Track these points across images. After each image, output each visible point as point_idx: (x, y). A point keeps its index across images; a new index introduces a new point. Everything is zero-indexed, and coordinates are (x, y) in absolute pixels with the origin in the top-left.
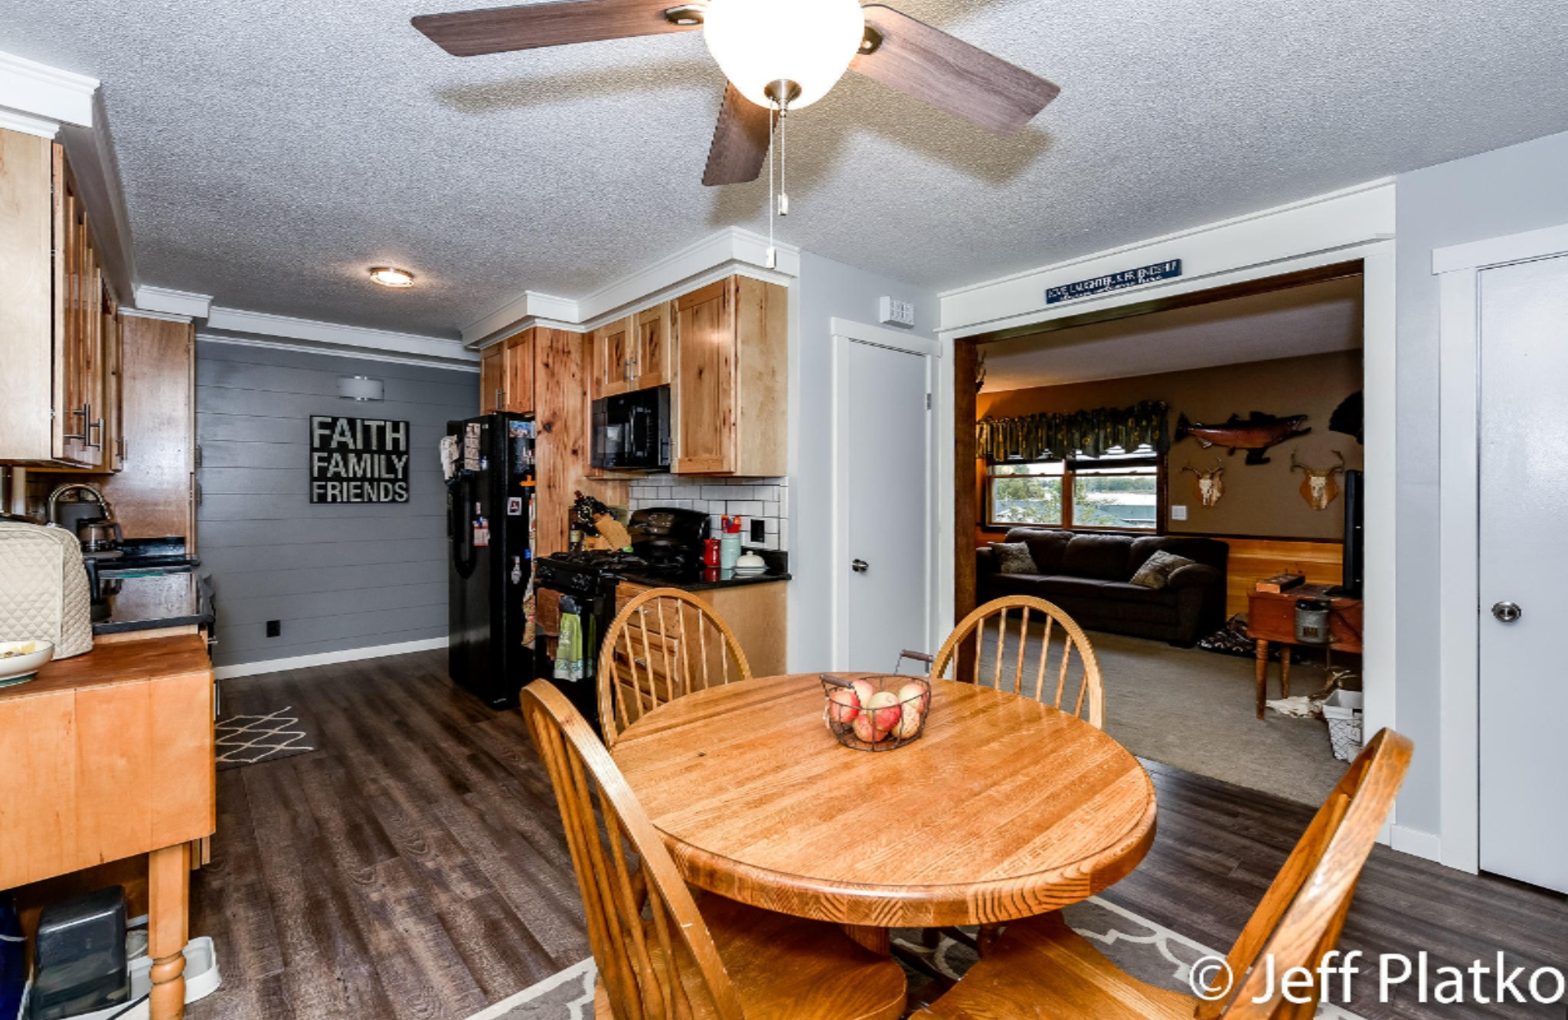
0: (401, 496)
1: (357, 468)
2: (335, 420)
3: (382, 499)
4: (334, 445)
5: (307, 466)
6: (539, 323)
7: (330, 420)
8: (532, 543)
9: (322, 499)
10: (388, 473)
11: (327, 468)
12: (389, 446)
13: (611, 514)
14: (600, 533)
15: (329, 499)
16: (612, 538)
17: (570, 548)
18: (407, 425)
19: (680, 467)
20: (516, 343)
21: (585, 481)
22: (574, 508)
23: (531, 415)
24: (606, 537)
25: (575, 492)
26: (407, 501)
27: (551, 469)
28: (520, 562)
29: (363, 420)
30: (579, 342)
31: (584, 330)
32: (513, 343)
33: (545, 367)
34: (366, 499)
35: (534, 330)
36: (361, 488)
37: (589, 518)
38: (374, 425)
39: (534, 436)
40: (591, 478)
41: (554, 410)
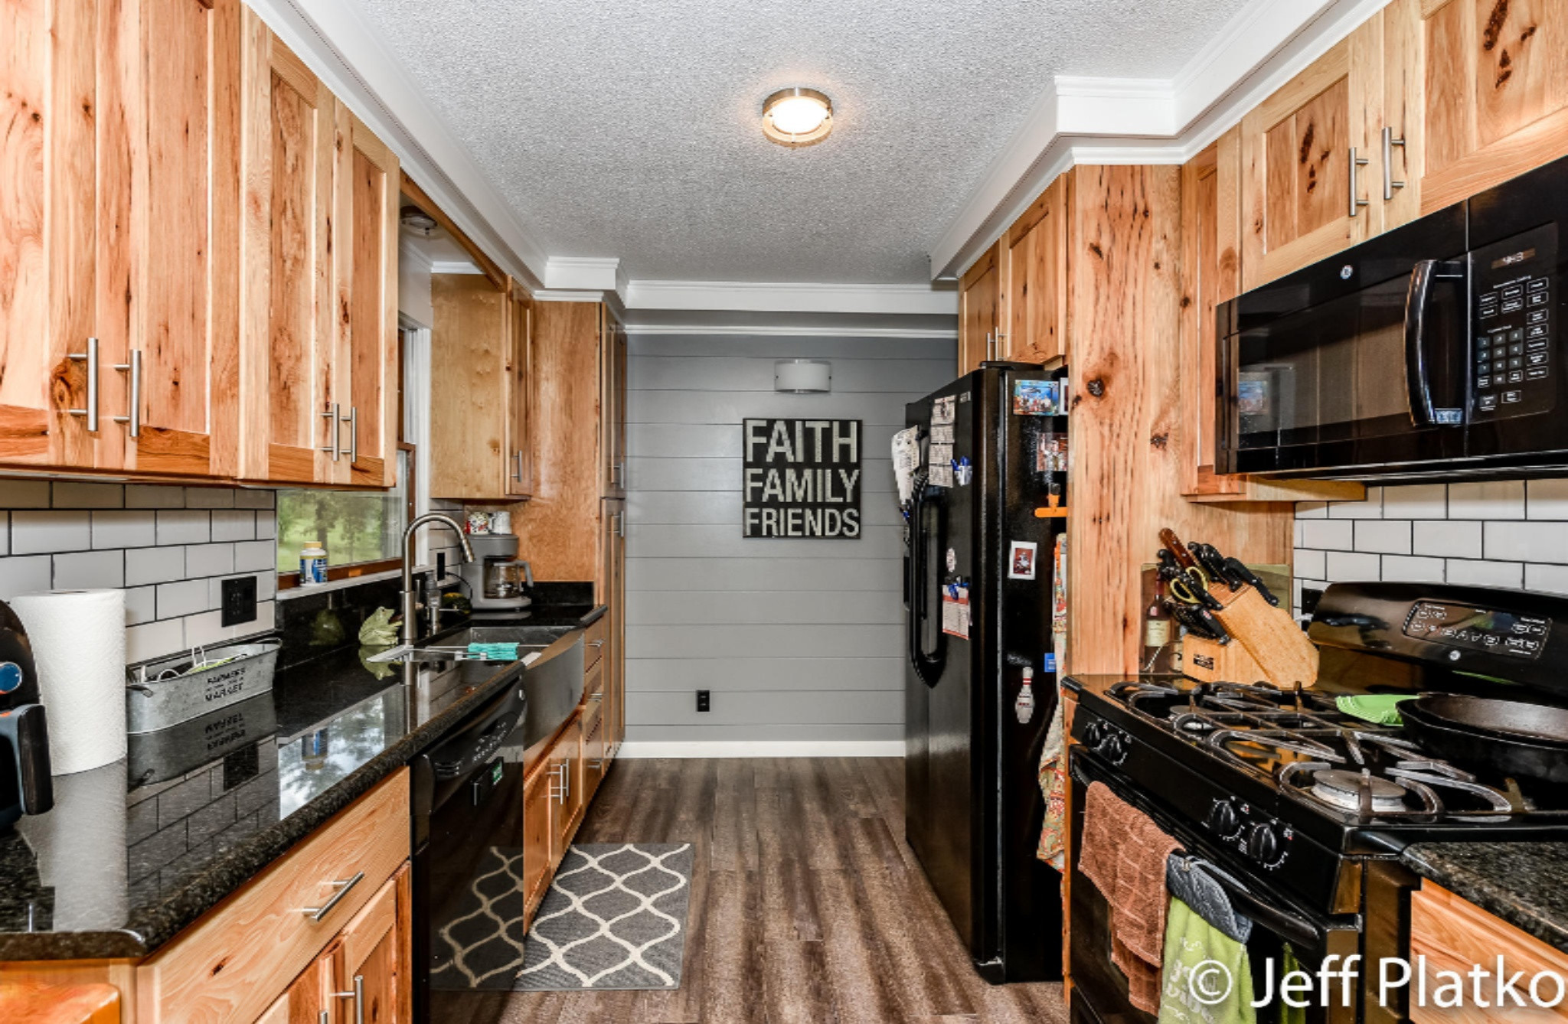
0: (851, 529)
1: (796, 488)
2: (771, 424)
3: (827, 533)
4: (769, 458)
5: (740, 488)
6: (1082, 156)
7: (764, 424)
8: (1060, 642)
9: (756, 532)
10: (833, 495)
11: (761, 490)
12: (836, 458)
13: (1261, 588)
14: (1232, 636)
15: (764, 533)
16: (1263, 650)
17: (1144, 660)
18: (859, 423)
20: (1027, 230)
21: (1183, 507)
22: (1157, 568)
23: (1059, 365)
24: (1250, 650)
25: (1160, 534)
26: (858, 536)
27: (1106, 479)
28: (1032, 679)
29: (804, 421)
30: (1174, 185)
31: (1190, 151)
32: (1020, 233)
33: (1092, 254)
34: (807, 533)
35: (1070, 177)
36: (801, 516)
37: (1200, 595)
38: (818, 427)
39: (1066, 409)
40: (1200, 499)
41: (1111, 348)
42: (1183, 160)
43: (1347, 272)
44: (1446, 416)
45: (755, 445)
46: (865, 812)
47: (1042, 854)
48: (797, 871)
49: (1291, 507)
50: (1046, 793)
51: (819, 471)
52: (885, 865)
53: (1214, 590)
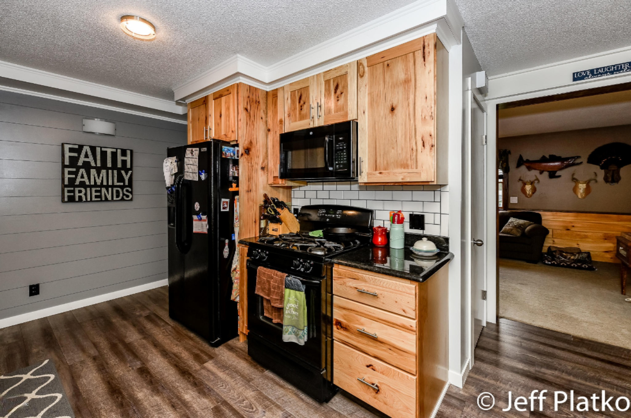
0: (128, 196)
1: (97, 178)
2: (81, 147)
3: (115, 199)
4: (80, 163)
5: (60, 177)
6: (242, 80)
7: (77, 147)
8: (237, 230)
9: (71, 199)
10: (118, 182)
11: (75, 179)
12: (119, 165)
13: (287, 208)
14: (282, 221)
15: (77, 199)
17: (260, 231)
18: (132, 152)
19: (368, 178)
20: (221, 96)
21: (269, 188)
22: (264, 205)
23: (235, 143)
24: (287, 225)
25: (264, 195)
26: (131, 200)
27: (249, 179)
28: (228, 243)
29: (101, 148)
30: (266, 96)
31: (270, 88)
32: (218, 96)
33: (245, 110)
34: (103, 199)
35: (238, 85)
36: (100, 191)
37: (275, 211)
38: (109, 151)
39: (238, 157)
40: (273, 185)
41: (250, 140)
42: (268, 90)
43: (311, 133)
44: (331, 169)
45: (70, 157)
46: (146, 313)
47: (232, 298)
48: (120, 346)
49: (290, 188)
50: (233, 278)
51: (110, 171)
52: (162, 328)
53: (279, 210)
